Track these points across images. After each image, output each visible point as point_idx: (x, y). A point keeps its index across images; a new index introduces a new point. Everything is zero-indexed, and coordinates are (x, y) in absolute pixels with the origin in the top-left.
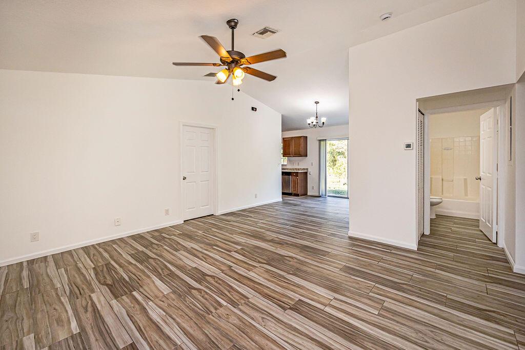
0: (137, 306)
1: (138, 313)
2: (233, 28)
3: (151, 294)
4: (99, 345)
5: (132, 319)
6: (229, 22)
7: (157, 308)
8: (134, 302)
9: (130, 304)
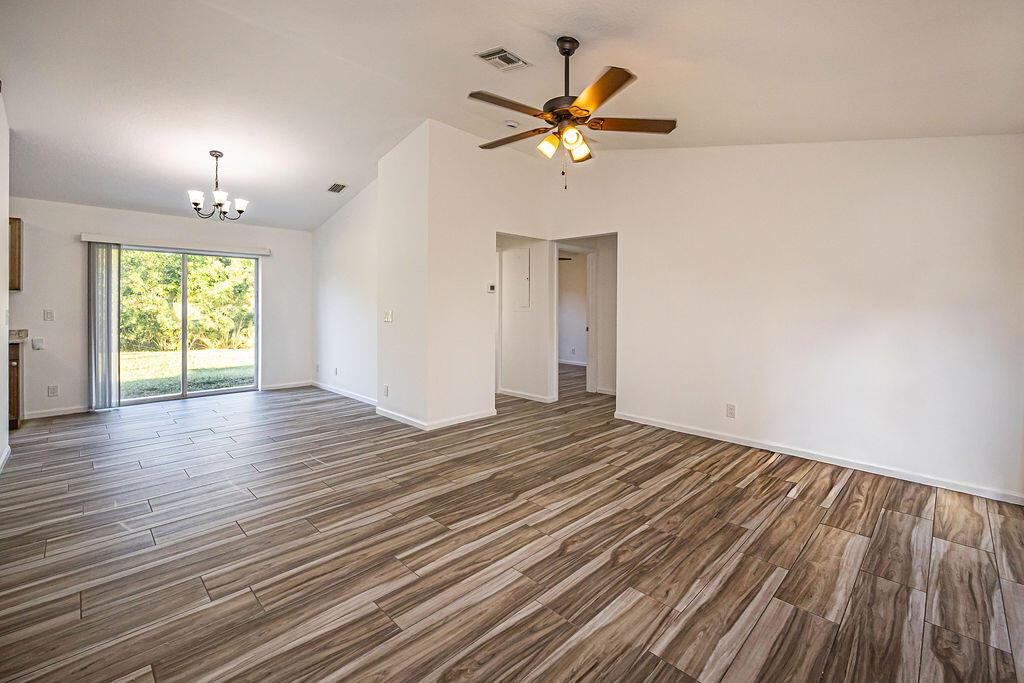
0: (699, 625)
1: (713, 616)
2: (567, 53)
3: (650, 617)
4: (811, 637)
5: (734, 619)
6: (562, 40)
7: (688, 594)
8: (689, 637)
9: (698, 641)
